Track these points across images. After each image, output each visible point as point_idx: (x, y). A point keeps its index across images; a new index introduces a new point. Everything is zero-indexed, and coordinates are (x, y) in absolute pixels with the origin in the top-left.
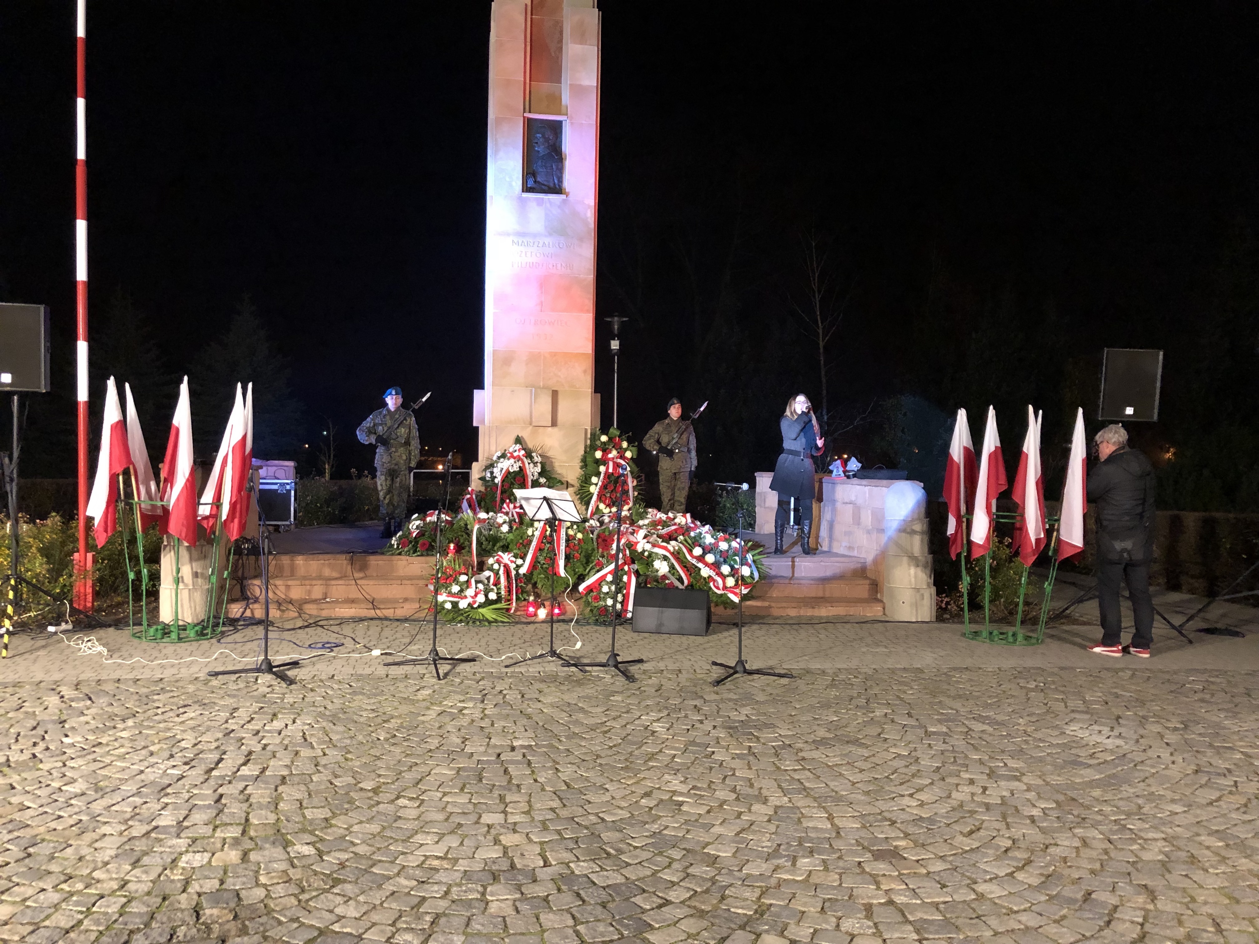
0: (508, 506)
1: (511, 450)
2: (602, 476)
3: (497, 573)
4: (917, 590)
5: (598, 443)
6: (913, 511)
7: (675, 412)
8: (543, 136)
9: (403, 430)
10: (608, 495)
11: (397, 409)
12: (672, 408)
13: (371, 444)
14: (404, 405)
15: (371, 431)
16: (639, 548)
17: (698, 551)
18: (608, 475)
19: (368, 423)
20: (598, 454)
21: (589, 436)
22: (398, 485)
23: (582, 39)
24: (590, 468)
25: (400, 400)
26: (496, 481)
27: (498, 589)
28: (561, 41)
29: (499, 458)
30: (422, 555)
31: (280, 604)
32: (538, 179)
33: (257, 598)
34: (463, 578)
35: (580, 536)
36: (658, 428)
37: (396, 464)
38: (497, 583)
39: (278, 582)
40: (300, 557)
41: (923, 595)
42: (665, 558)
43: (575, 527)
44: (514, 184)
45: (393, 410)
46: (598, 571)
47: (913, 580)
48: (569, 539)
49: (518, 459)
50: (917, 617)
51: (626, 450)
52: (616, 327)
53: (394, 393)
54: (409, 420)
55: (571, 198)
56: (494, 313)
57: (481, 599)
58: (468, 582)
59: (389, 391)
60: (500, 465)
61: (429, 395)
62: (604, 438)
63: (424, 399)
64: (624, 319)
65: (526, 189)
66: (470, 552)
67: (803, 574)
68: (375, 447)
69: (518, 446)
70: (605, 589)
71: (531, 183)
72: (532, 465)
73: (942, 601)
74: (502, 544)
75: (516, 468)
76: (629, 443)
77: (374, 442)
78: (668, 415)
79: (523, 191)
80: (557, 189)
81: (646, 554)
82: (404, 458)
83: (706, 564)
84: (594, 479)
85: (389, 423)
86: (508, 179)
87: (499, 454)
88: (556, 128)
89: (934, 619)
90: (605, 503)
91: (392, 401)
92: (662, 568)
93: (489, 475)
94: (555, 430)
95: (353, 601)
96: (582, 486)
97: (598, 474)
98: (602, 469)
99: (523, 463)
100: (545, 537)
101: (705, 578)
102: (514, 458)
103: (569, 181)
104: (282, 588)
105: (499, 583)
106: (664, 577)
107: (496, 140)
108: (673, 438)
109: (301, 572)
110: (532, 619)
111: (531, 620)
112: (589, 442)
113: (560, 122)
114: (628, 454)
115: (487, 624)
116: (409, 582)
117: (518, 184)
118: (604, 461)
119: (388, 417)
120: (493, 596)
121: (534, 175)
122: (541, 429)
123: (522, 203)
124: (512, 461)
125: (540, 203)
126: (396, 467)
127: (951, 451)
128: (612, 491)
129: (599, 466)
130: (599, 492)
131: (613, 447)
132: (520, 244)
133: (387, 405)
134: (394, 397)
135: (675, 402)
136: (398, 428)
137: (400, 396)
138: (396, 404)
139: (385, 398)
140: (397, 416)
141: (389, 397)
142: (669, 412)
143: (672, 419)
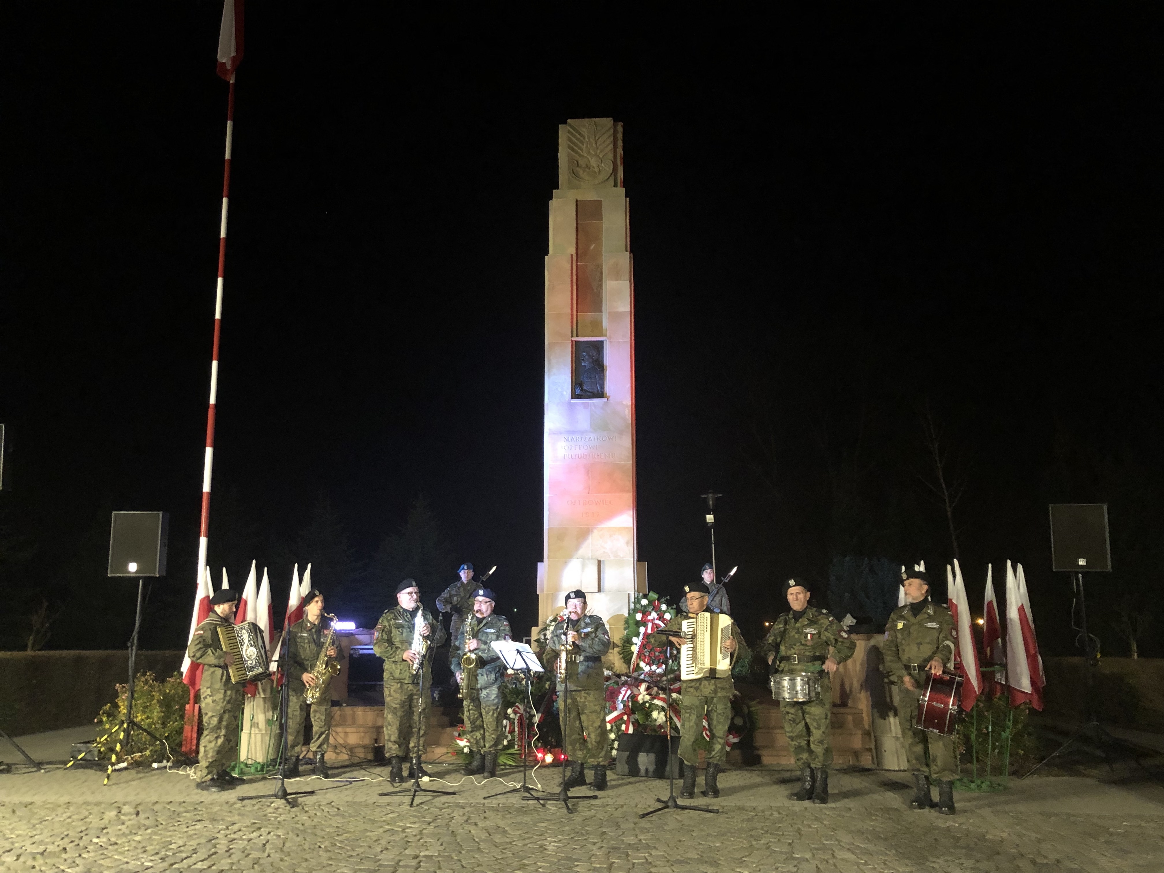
3: (512, 722)
5: (639, 606)
7: (708, 576)
8: (588, 354)
10: (647, 654)
12: (704, 573)
13: (447, 612)
15: (447, 601)
16: (640, 699)
19: (445, 595)
20: (639, 617)
23: (617, 276)
25: (471, 574)
27: (513, 736)
28: (601, 280)
32: (585, 388)
42: (663, 709)
44: (565, 393)
45: (465, 582)
50: (898, 766)
51: (665, 612)
52: (711, 502)
53: (466, 567)
55: (611, 400)
56: (550, 497)
59: (462, 566)
61: (494, 568)
62: (644, 602)
63: (491, 572)
64: (720, 495)
65: (574, 396)
68: (451, 615)
71: (578, 392)
76: (668, 605)
77: (449, 611)
78: (702, 579)
80: (600, 394)
81: (647, 705)
84: (635, 640)
85: (462, 594)
90: (644, 662)
91: (465, 575)
92: (659, 718)
94: (602, 594)
96: (624, 646)
98: (642, 629)
105: (514, 731)
107: (550, 360)
112: (632, 606)
118: (643, 623)
119: (462, 589)
121: (581, 385)
123: (571, 407)
125: (586, 406)
128: (651, 651)
129: (639, 627)
130: (638, 651)
131: (653, 609)
132: (570, 440)
133: (461, 578)
134: (466, 571)
135: (707, 567)
136: (469, 597)
137: (471, 571)
138: (468, 577)
139: (459, 573)
140: (469, 588)
141: (462, 572)
142: (703, 576)
143: (705, 583)
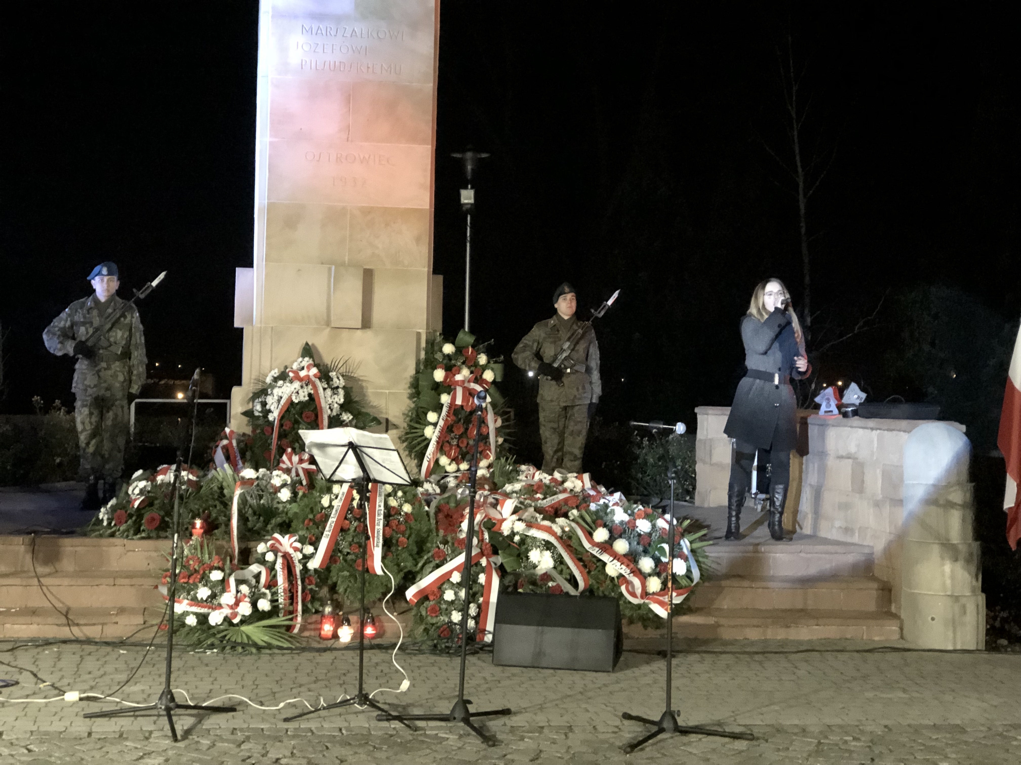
0: (290, 460)
1: (295, 366)
2: (445, 410)
3: (271, 568)
4: (956, 598)
5: (438, 356)
6: (948, 471)
7: (565, 306)
9: (119, 334)
10: (455, 442)
11: (111, 299)
12: (561, 300)
13: (66, 355)
15: (67, 334)
16: (506, 529)
17: (601, 535)
18: (455, 410)
19: (62, 321)
20: (439, 375)
21: (423, 344)
22: (109, 423)
24: (427, 395)
25: (115, 285)
26: (271, 417)
27: (274, 594)
29: (276, 379)
30: (148, 538)
34: (216, 576)
35: (407, 508)
36: (537, 332)
37: (107, 389)
38: (272, 584)
41: (964, 607)
42: (548, 546)
43: (400, 494)
45: (103, 299)
46: (438, 566)
47: (948, 582)
48: (389, 513)
49: (307, 381)
50: (955, 644)
51: (484, 368)
52: (469, 168)
53: (105, 271)
54: (129, 318)
56: (271, 143)
57: (245, 609)
58: (224, 582)
59: (98, 268)
60: (276, 391)
61: (162, 276)
62: (448, 349)
63: (155, 283)
64: (484, 155)
66: (228, 532)
68: (74, 360)
69: (307, 361)
70: (449, 595)
72: (329, 392)
73: (995, 618)
74: (279, 520)
75: (303, 396)
77: (71, 353)
81: (517, 538)
82: (121, 378)
83: (615, 556)
84: (432, 417)
85: (97, 322)
87: (275, 372)
89: (982, 646)
90: (449, 456)
91: (102, 285)
93: (258, 407)
94: (368, 333)
95: (34, 612)
96: (411, 427)
97: (438, 408)
98: (445, 399)
99: (315, 387)
100: (351, 509)
101: (612, 579)
102: (301, 380)
106: (547, 577)
108: (563, 351)
110: (329, 643)
111: (327, 646)
112: (423, 355)
114: (489, 376)
115: (254, 650)
116: (127, 581)
119: (95, 312)
120: (264, 605)
122: (345, 333)
124: (297, 385)
126: (108, 394)
127: (1011, 373)
128: (461, 436)
129: (439, 395)
130: (439, 438)
131: (464, 363)
132: (314, 31)
133: (94, 291)
134: (106, 279)
135: (567, 289)
136: (110, 329)
137: (115, 278)
138: (108, 290)
139: (90, 281)
140: (110, 310)
141: (97, 278)
142: (556, 306)
143: (560, 318)
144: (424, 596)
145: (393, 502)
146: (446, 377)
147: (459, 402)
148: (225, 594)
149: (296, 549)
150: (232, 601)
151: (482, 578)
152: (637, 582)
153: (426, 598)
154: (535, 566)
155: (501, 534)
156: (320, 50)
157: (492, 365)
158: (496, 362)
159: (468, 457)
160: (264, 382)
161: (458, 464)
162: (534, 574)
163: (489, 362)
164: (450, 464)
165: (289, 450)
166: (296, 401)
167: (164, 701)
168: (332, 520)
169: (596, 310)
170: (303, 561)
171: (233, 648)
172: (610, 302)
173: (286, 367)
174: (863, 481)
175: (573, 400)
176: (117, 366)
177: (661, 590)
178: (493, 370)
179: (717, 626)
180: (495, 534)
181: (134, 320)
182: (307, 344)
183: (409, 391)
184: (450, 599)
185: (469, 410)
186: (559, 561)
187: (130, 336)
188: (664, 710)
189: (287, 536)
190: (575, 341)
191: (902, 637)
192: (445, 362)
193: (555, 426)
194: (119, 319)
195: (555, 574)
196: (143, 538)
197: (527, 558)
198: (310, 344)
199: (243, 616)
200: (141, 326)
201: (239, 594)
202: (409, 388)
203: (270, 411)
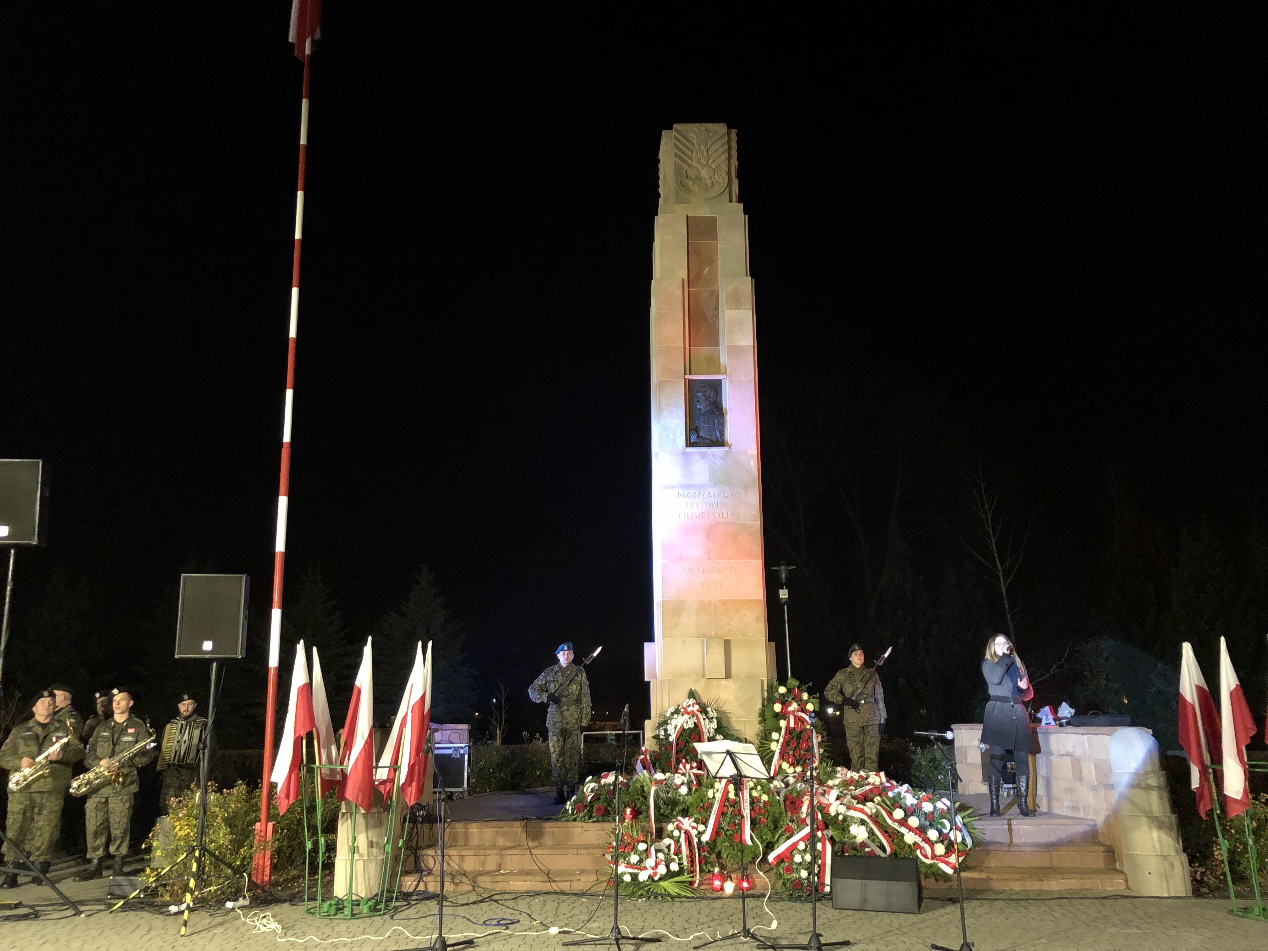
0: (685, 767)
1: (685, 705)
2: (783, 731)
3: (677, 841)
4: (1165, 857)
5: (776, 695)
6: (1145, 762)
7: (857, 659)
8: (704, 394)
9: (575, 687)
10: (791, 753)
11: (569, 666)
12: (853, 655)
13: (542, 703)
14: (576, 661)
15: (543, 689)
17: (899, 814)
18: (789, 730)
19: (540, 681)
20: (778, 707)
21: (766, 688)
22: (569, 746)
23: (736, 303)
24: (770, 722)
25: (572, 656)
26: (671, 739)
27: (680, 859)
28: (717, 309)
29: (672, 714)
30: (597, 821)
31: (454, 877)
32: (701, 434)
33: (431, 870)
34: (642, 847)
35: (765, 798)
36: (839, 676)
37: (567, 724)
38: (678, 852)
39: (453, 852)
40: (474, 825)
41: (1172, 865)
42: (863, 822)
43: (759, 788)
44: (678, 440)
45: (564, 666)
46: (788, 838)
47: (1157, 845)
48: (753, 801)
49: (693, 714)
50: (1169, 892)
51: (807, 702)
52: (783, 576)
53: (566, 648)
54: (580, 676)
55: (734, 449)
56: (662, 564)
57: (662, 870)
58: (647, 851)
59: (561, 647)
60: (673, 722)
62: (782, 690)
63: (595, 654)
65: (690, 444)
66: (648, 817)
67: (1023, 840)
68: (547, 706)
69: (692, 701)
71: (694, 438)
72: (707, 721)
73: (1196, 872)
74: (681, 808)
75: (690, 725)
76: (810, 694)
77: (546, 701)
78: (850, 663)
79: (687, 446)
80: (720, 442)
81: (841, 817)
82: (576, 716)
83: (910, 829)
84: (775, 736)
85: (561, 680)
86: (671, 436)
87: (672, 709)
88: (716, 386)
89: (1190, 894)
90: (788, 763)
91: (564, 657)
92: (859, 833)
93: (662, 733)
94: (730, 682)
95: (528, 873)
97: (779, 730)
99: (698, 718)
100: (728, 799)
101: (910, 846)
102: (689, 713)
103: (731, 432)
104: (456, 859)
105: (681, 853)
106: (863, 845)
107: (660, 401)
108: (857, 688)
109: (475, 841)
110: (719, 894)
111: (717, 896)
112: (766, 695)
113: (720, 381)
114: (810, 707)
115: (670, 899)
116: (585, 851)
117: (682, 440)
118: (783, 715)
119: (560, 674)
120: (674, 867)
121: (697, 431)
122: (715, 682)
123: (686, 457)
124: (686, 716)
125: (703, 456)
126: (568, 727)
128: (795, 748)
129: (779, 721)
130: (781, 750)
131: (793, 699)
132: (686, 496)
133: (559, 661)
134: (566, 652)
135: (857, 648)
136: (569, 684)
137: (572, 652)
138: (568, 660)
139: (557, 654)
140: (569, 672)
141: (561, 653)
142: (851, 659)
143: (854, 667)
144: (780, 859)
145: (755, 794)
146: (782, 709)
147: (792, 725)
148: (648, 860)
149: (693, 828)
150: (653, 865)
151: (819, 846)
152: (927, 847)
153: (783, 861)
154: (855, 837)
155: (830, 815)
156: (690, 505)
157: (812, 700)
158: (814, 698)
159: (801, 762)
160: (665, 716)
161: (794, 767)
162: (854, 843)
163: (809, 698)
164: (789, 768)
165: (684, 761)
166: (686, 728)
167: (614, 934)
168: (716, 807)
169: (877, 661)
170: (698, 836)
171: (655, 897)
172: (886, 655)
173: (679, 706)
174: (1081, 772)
175: (868, 722)
176: (573, 708)
177: (946, 853)
178: (812, 703)
179: (989, 879)
180: (825, 814)
181: (583, 678)
182: (691, 690)
183: (759, 719)
184: (799, 862)
185: (799, 730)
186: (871, 833)
187: (581, 689)
188: (962, 942)
189: (687, 818)
190: (865, 681)
191: (1128, 888)
192: (781, 698)
193: (857, 739)
194: (574, 677)
195: (869, 843)
196: (594, 822)
197: (849, 832)
198: (693, 690)
199: (661, 875)
200: (587, 682)
201: (658, 860)
202: (759, 717)
203: (670, 735)
